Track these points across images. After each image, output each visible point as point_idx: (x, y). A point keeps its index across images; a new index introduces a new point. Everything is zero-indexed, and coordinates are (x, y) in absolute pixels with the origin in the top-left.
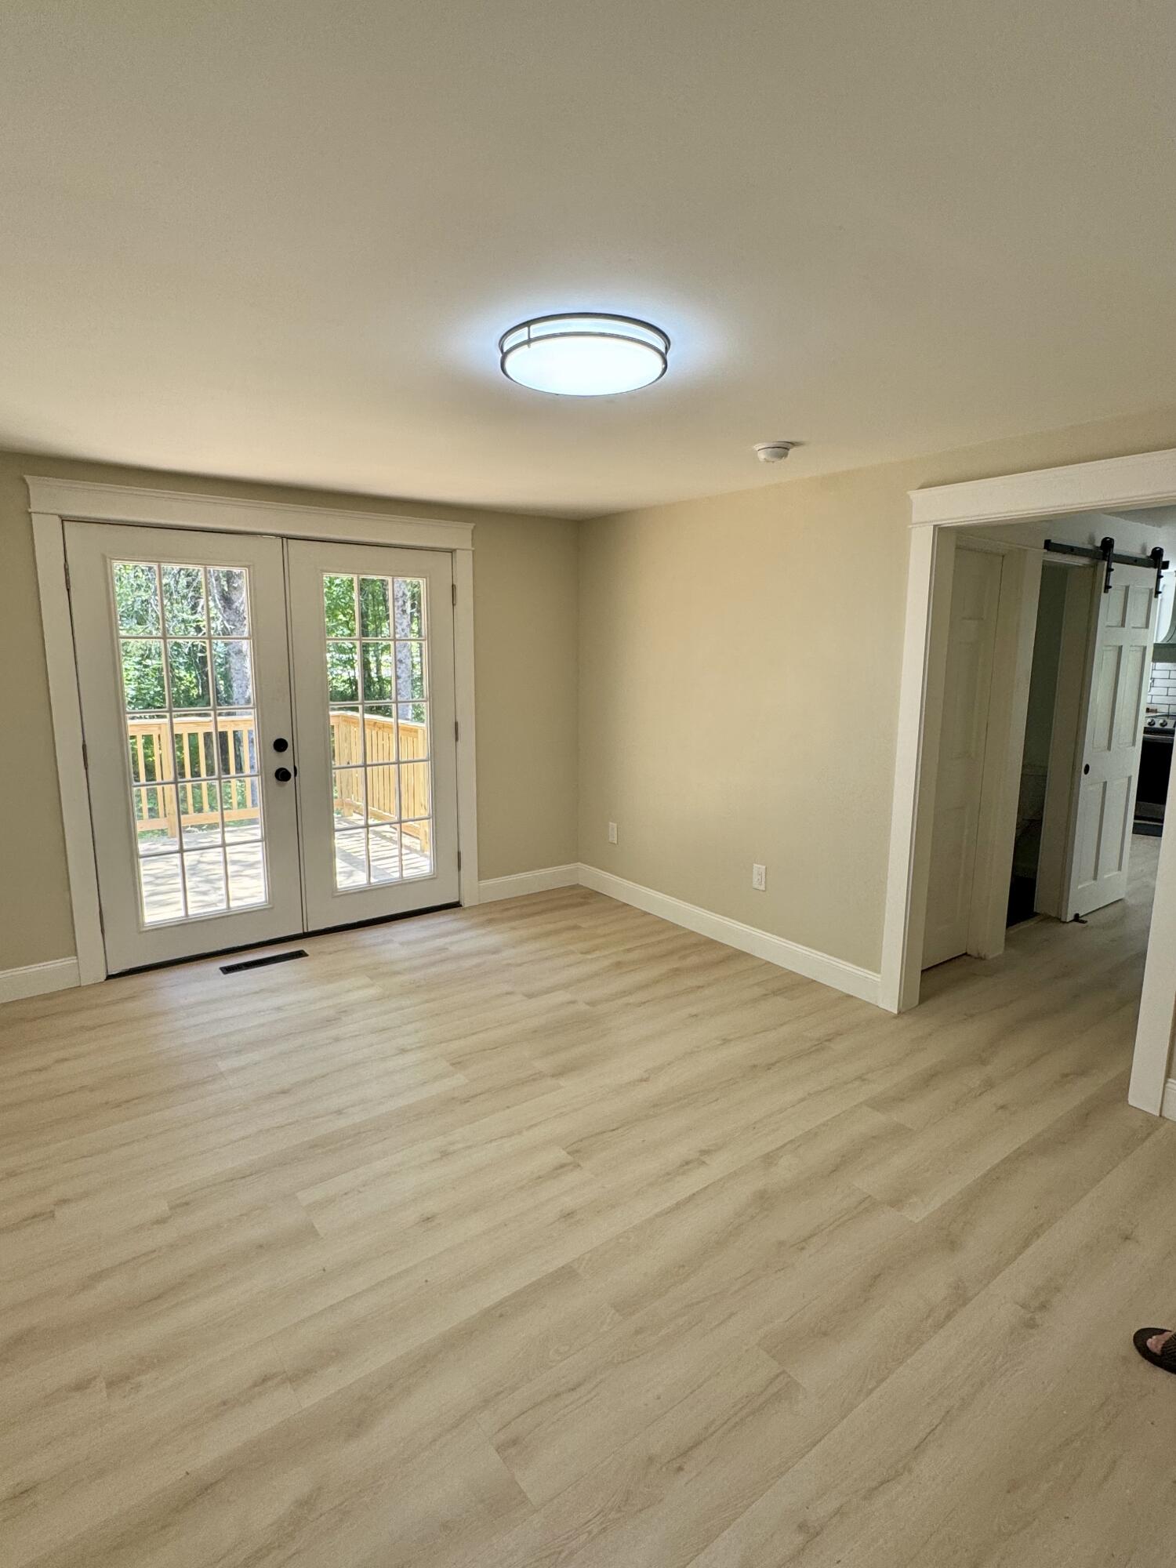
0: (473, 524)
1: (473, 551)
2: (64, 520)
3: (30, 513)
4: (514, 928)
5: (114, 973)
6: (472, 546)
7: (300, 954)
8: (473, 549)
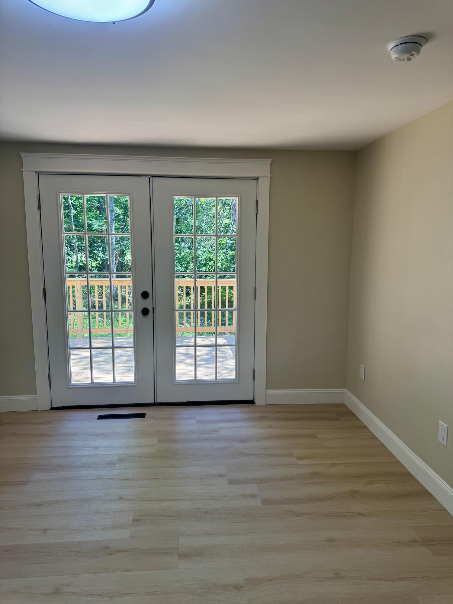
0: (271, 160)
1: (270, 177)
2: (39, 174)
3: (22, 171)
4: (270, 427)
5: (55, 407)
6: (270, 175)
7: (142, 416)
8: (270, 176)
